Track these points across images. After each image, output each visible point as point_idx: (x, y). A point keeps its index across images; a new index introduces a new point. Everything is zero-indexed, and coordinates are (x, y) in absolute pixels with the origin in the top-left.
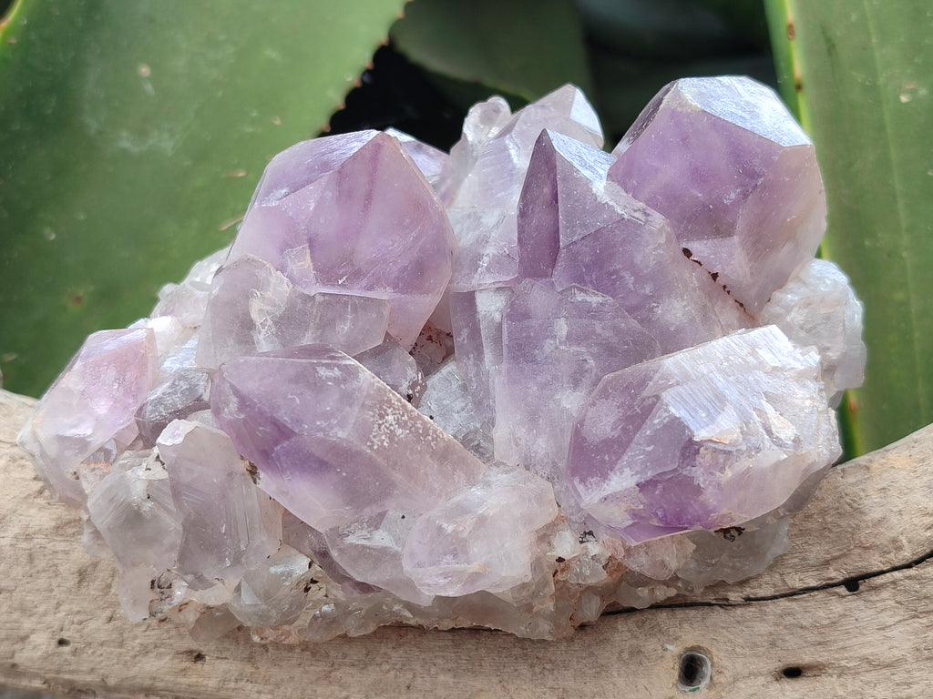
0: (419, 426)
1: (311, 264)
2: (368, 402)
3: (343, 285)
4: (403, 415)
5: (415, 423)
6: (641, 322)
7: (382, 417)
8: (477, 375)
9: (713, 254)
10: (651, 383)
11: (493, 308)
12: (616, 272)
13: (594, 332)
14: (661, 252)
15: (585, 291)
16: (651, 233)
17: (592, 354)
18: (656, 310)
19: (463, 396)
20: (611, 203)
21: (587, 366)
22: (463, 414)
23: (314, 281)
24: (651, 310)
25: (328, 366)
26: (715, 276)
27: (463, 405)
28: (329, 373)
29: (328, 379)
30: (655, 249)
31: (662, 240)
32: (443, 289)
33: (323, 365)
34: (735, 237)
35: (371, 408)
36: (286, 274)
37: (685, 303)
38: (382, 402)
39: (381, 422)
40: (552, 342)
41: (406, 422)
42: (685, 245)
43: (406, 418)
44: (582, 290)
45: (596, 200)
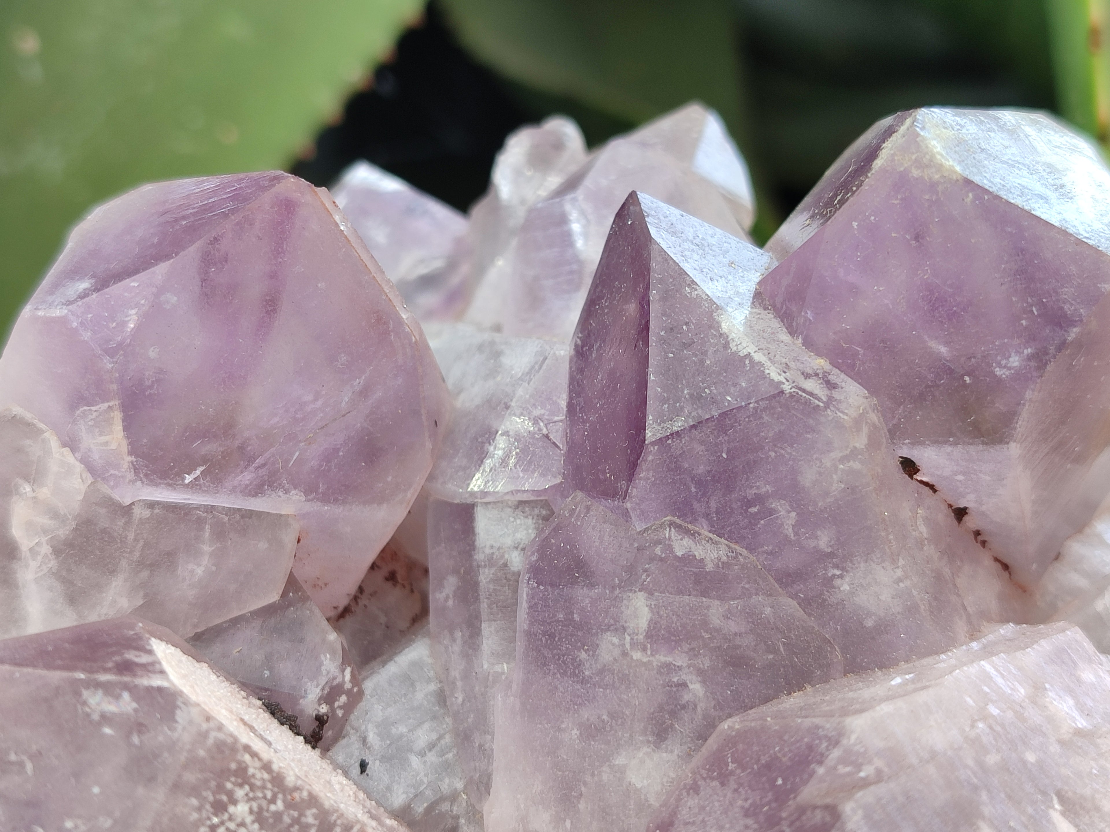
0: (310, 820)
1: (124, 443)
2: (191, 777)
3: (193, 486)
4: (273, 801)
5: (301, 815)
6: (806, 604)
7: (219, 808)
8: (466, 675)
9: (964, 473)
10: (821, 770)
11: (508, 541)
12: (760, 499)
13: (705, 623)
14: (856, 465)
15: (693, 534)
16: (839, 425)
17: (700, 672)
18: (838, 582)
19: (434, 718)
20: (758, 357)
21: (686, 697)
22: (432, 757)
23: (130, 475)
24: (829, 582)
25: (107, 688)
26: (960, 513)
27: (434, 736)
28: (110, 707)
29: (105, 718)
30: (843, 459)
31: (860, 442)
32: (411, 495)
33: (98, 685)
34: (1013, 445)
35: (195, 791)
36: (78, 455)
37: (899, 573)
38: (224, 773)
39: (215, 820)
40: (615, 640)
41: (278, 816)
42: (905, 452)
43: (279, 805)
44: (687, 532)
45: (726, 346)
